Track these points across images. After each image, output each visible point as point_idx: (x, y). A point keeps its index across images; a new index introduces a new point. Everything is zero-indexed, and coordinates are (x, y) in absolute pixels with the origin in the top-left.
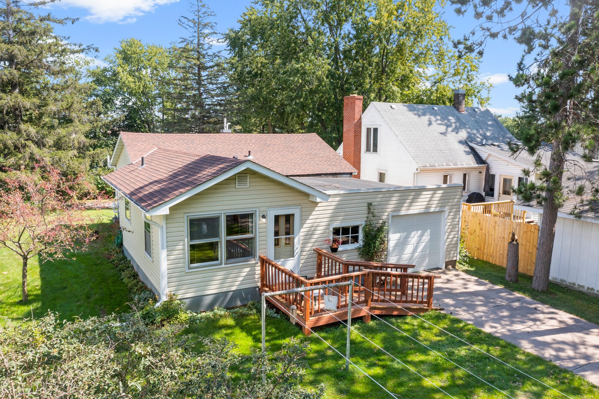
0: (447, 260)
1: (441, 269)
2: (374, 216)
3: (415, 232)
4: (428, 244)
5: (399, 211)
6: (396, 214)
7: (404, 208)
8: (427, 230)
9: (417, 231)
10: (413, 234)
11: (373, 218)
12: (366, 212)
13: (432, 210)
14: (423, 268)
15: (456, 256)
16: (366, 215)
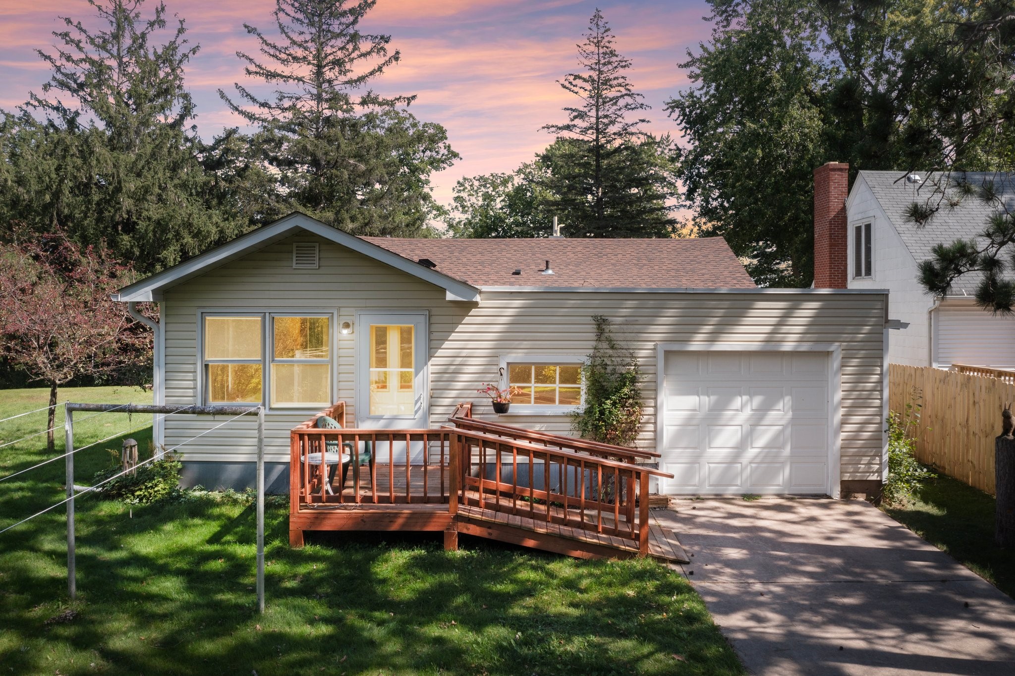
0: (847, 477)
1: (829, 497)
2: (612, 348)
3: (745, 398)
4: (789, 431)
5: (687, 341)
6: (675, 347)
7: (700, 337)
8: (782, 397)
9: (751, 395)
10: (738, 402)
11: (610, 352)
12: (593, 336)
13: (788, 347)
14: (773, 489)
15: (880, 472)
16: (594, 343)
